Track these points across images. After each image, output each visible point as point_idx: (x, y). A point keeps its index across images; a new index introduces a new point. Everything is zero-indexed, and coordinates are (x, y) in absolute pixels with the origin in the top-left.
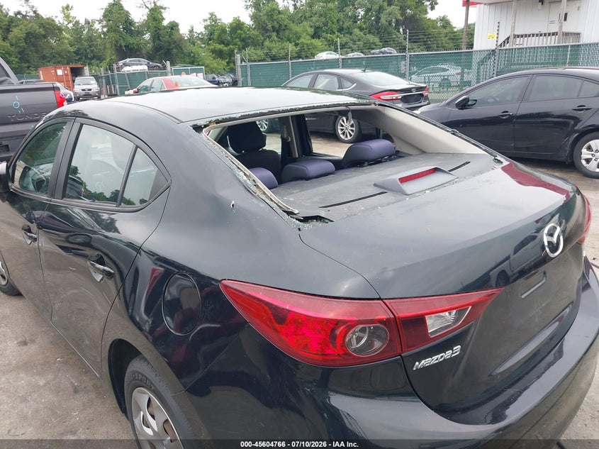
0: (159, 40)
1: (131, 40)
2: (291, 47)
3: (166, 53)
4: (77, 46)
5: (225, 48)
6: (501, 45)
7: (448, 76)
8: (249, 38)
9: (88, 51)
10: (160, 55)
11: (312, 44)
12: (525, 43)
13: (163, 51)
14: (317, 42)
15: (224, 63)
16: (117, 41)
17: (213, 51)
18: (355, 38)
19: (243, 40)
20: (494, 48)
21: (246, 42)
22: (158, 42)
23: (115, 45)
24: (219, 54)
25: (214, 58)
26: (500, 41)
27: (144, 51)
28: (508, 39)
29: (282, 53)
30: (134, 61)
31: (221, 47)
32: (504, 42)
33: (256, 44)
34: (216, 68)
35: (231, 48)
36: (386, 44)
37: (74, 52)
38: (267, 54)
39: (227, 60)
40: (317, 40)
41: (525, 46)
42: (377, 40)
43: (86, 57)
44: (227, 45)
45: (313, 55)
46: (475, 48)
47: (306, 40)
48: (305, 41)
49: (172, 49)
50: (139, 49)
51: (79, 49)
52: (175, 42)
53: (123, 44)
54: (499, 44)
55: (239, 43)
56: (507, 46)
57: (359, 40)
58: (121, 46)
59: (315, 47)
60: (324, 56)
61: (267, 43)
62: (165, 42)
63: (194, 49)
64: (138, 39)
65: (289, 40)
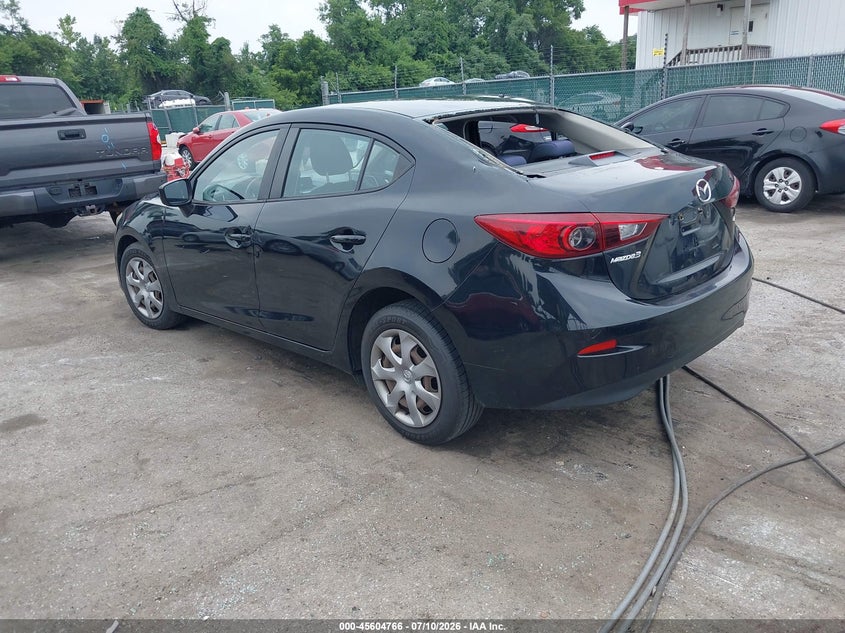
0: (203, 64)
1: (163, 65)
2: (386, 72)
3: (212, 83)
4: (84, 75)
5: (295, 75)
6: (670, 64)
7: (603, 105)
8: (328, 59)
9: (100, 81)
10: (203, 85)
11: (413, 66)
12: (701, 60)
13: (208, 80)
14: (420, 64)
15: (294, 95)
16: (143, 67)
17: (279, 79)
18: (473, 58)
19: (318, 63)
20: (661, 67)
21: (324, 66)
22: (200, 67)
23: (141, 72)
24: (287, 83)
25: (280, 89)
26: (670, 59)
27: (182, 80)
28: (679, 55)
29: (374, 81)
30: (170, 93)
31: (289, 72)
32: (674, 59)
33: (336, 68)
34: (283, 103)
35: (302, 74)
36: (515, 66)
37: (81, 83)
38: (352, 83)
39: (298, 92)
40: (421, 62)
41: (701, 64)
42: (503, 61)
43: (98, 90)
44: (296, 70)
45: (416, 82)
46: (638, 67)
47: (405, 61)
48: (405, 64)
49: (221, 76)
50: (175, 78)
51: (87, 79)
52: (225, 67)
53: (152, 71)
54: (668, 62)
55: (314, 67)
56: (679, 65)
57: (479, 61)
58: (149, 73)
59: (418, 71)
60: (432, 82)
61: (352, 67)
62: (211, 66)
63: (251, 77)
64: (173, 63)
65: (382, 62)
